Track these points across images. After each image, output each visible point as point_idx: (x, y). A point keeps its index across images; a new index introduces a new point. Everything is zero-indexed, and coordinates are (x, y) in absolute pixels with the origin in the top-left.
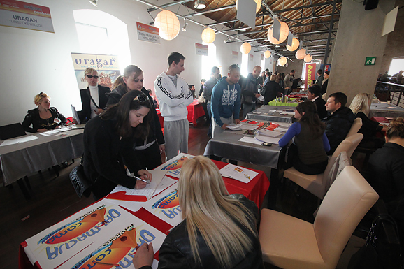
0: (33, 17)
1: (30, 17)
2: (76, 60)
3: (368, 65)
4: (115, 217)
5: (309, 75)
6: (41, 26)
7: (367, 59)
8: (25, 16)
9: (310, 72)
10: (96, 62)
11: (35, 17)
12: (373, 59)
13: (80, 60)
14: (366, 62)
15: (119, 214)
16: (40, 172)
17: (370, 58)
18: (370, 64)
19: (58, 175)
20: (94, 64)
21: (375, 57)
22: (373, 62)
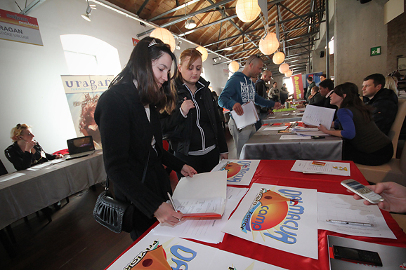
0: (18, 28)
1: (14, 27)
2: (67, 82)
3: (374, 55)
4: (189, 260)
5: (297, 86)
6: (27, 38)
7: (372, 49)
8: (8, 26)
9: (297, 83)
10: (89, 84)
11: (20, 28)
12: (378, 49)
13: (72, 82)
14: (371, 53)
15: (194, 254)
16: (26, 218)
17: (375, 49)
18: (376, 54)
19: (50, 220)
20: (87, 86)
21: (380, 47)
22: (378, 52)
